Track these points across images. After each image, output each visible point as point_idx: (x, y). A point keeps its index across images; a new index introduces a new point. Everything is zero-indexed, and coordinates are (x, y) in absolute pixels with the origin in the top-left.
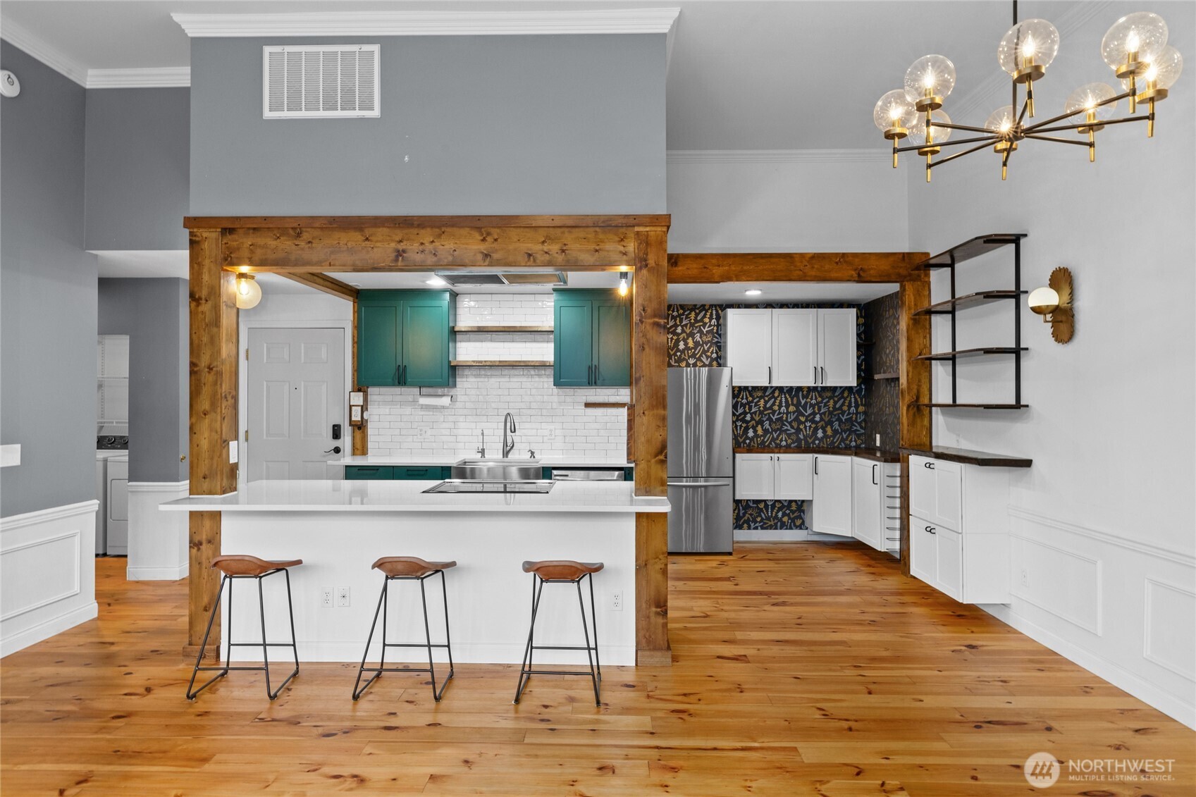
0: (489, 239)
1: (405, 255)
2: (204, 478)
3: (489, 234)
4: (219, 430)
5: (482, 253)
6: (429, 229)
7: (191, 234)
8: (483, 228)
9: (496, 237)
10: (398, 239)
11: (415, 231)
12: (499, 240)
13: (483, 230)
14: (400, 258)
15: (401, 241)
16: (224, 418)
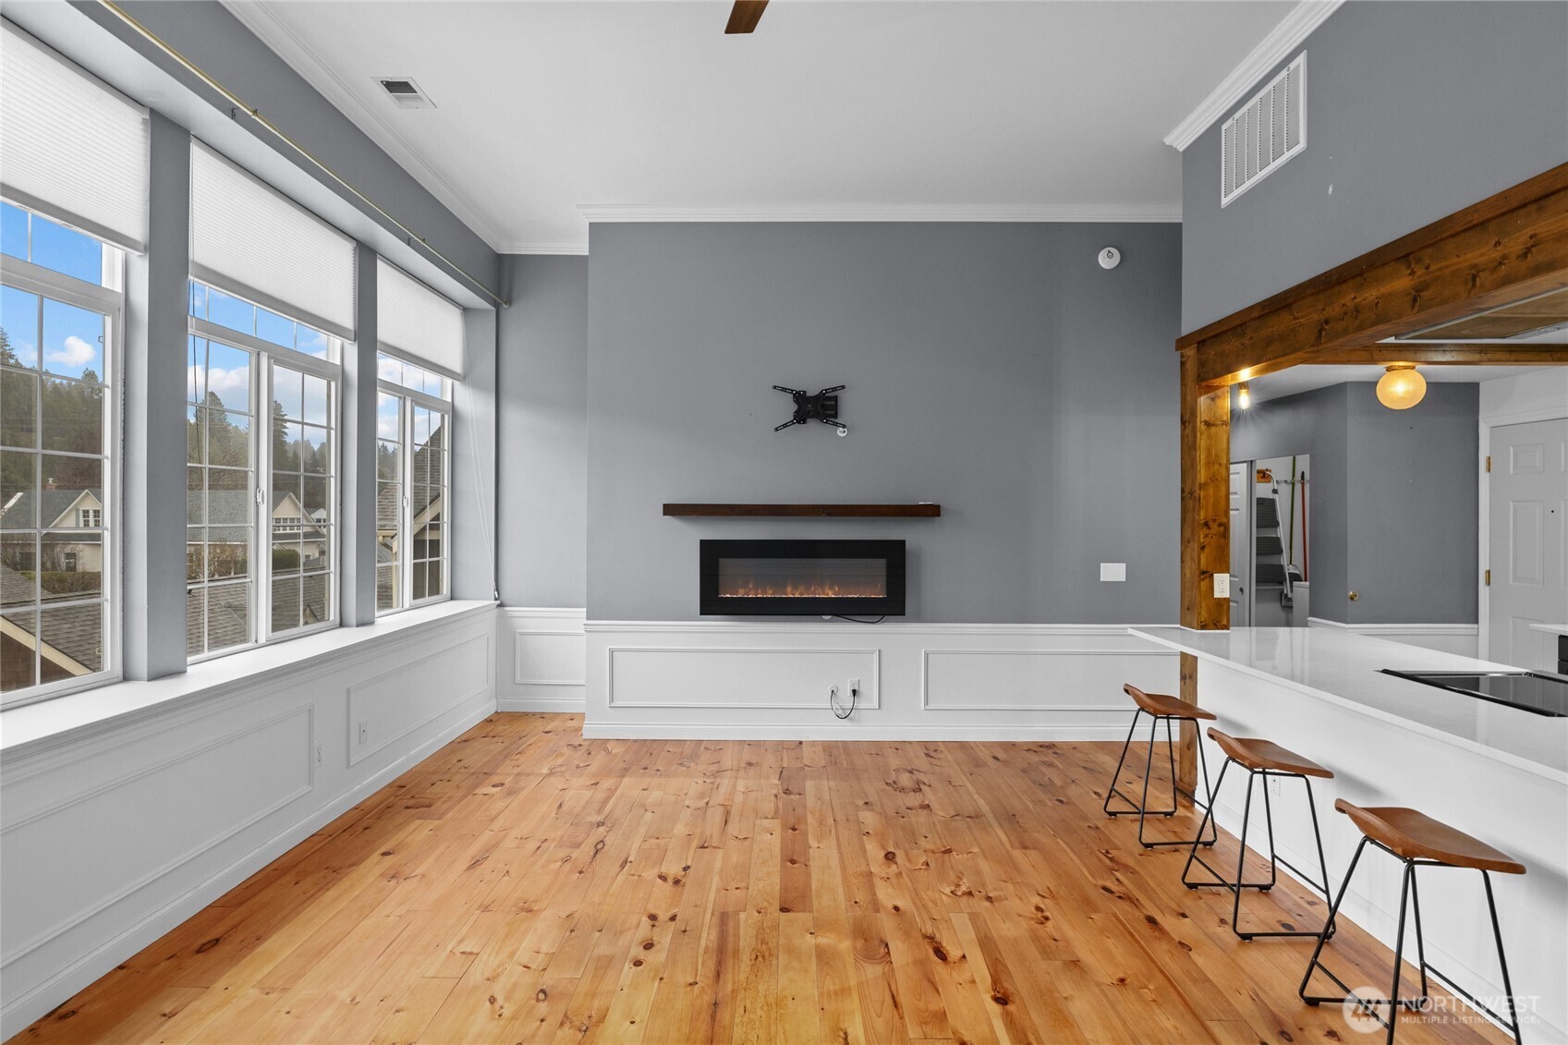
0: (1420, 271)
1: (1327, 327)
2: (1188, 609)
3: (1418, 261)
4: (1196, 560)
5: (1410, 294)
6: (1350, 282)
7: (1182, 356)
8: (1412, 253)
9: (1427, 262)
10: (1321, 308)
11: (1336, 289)
12: (1432, 268)
13: (1411, 257)
14: (1324, 333)
15: (1323, 309)
16: (1203, 548)
